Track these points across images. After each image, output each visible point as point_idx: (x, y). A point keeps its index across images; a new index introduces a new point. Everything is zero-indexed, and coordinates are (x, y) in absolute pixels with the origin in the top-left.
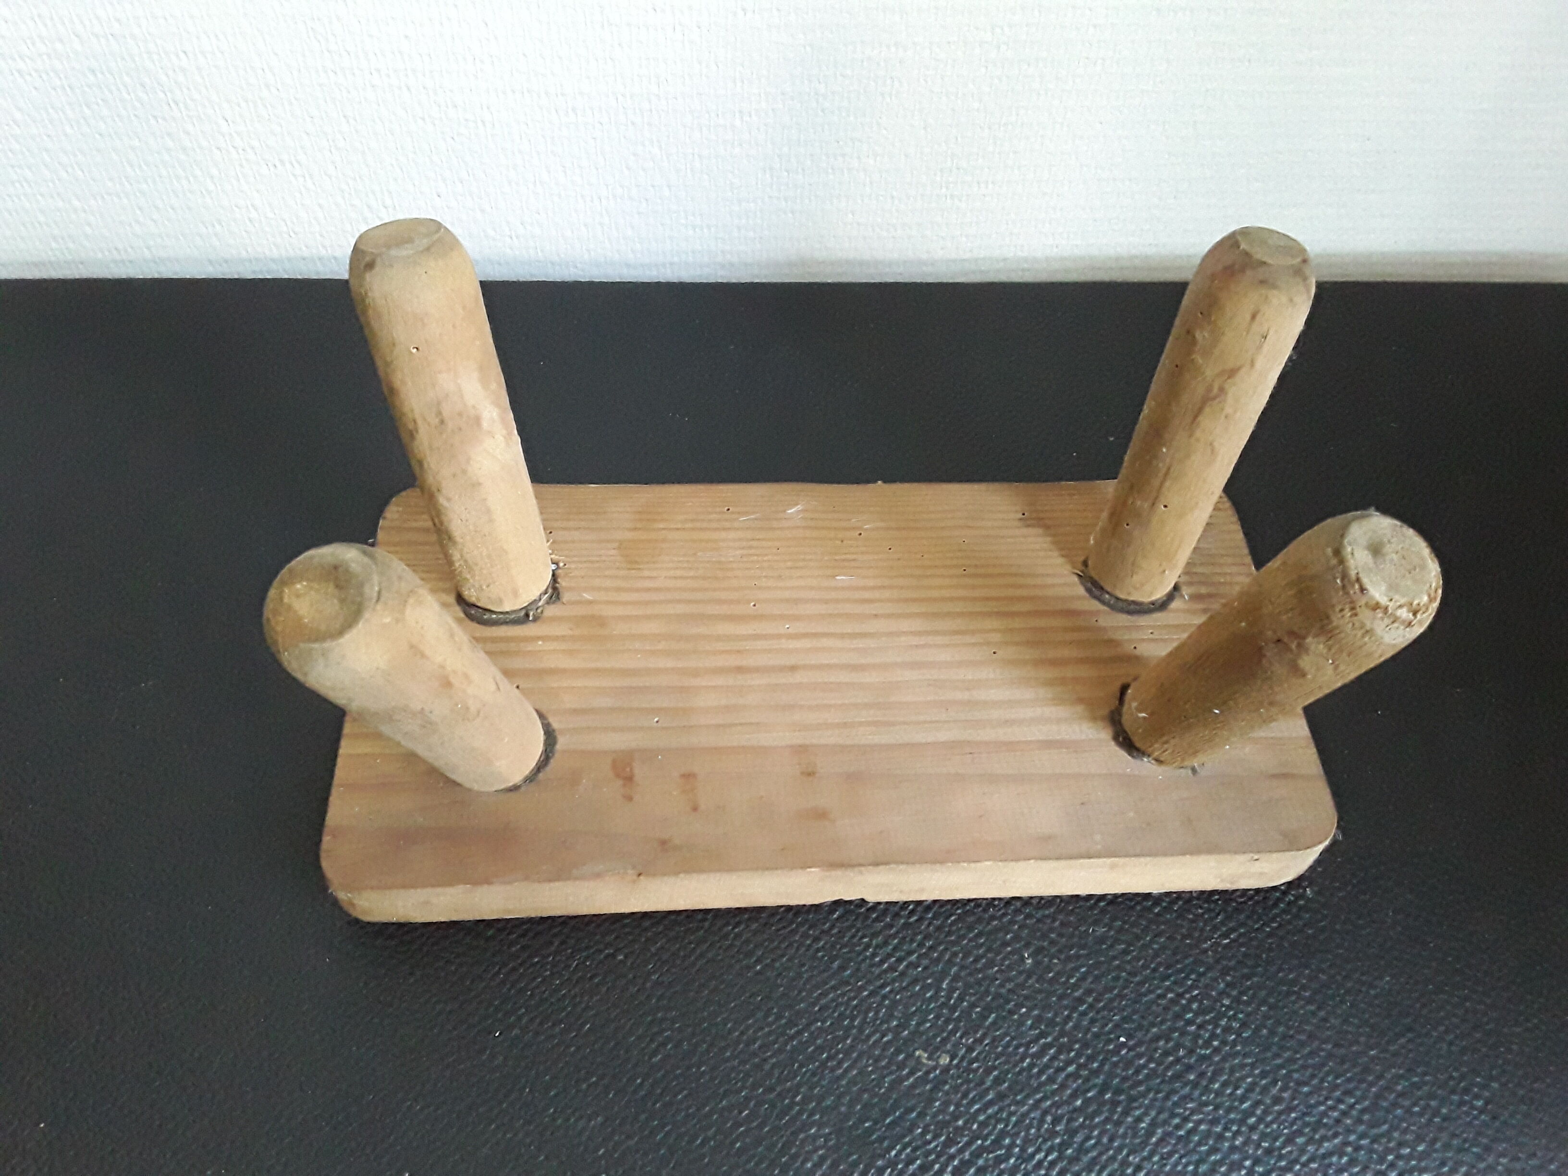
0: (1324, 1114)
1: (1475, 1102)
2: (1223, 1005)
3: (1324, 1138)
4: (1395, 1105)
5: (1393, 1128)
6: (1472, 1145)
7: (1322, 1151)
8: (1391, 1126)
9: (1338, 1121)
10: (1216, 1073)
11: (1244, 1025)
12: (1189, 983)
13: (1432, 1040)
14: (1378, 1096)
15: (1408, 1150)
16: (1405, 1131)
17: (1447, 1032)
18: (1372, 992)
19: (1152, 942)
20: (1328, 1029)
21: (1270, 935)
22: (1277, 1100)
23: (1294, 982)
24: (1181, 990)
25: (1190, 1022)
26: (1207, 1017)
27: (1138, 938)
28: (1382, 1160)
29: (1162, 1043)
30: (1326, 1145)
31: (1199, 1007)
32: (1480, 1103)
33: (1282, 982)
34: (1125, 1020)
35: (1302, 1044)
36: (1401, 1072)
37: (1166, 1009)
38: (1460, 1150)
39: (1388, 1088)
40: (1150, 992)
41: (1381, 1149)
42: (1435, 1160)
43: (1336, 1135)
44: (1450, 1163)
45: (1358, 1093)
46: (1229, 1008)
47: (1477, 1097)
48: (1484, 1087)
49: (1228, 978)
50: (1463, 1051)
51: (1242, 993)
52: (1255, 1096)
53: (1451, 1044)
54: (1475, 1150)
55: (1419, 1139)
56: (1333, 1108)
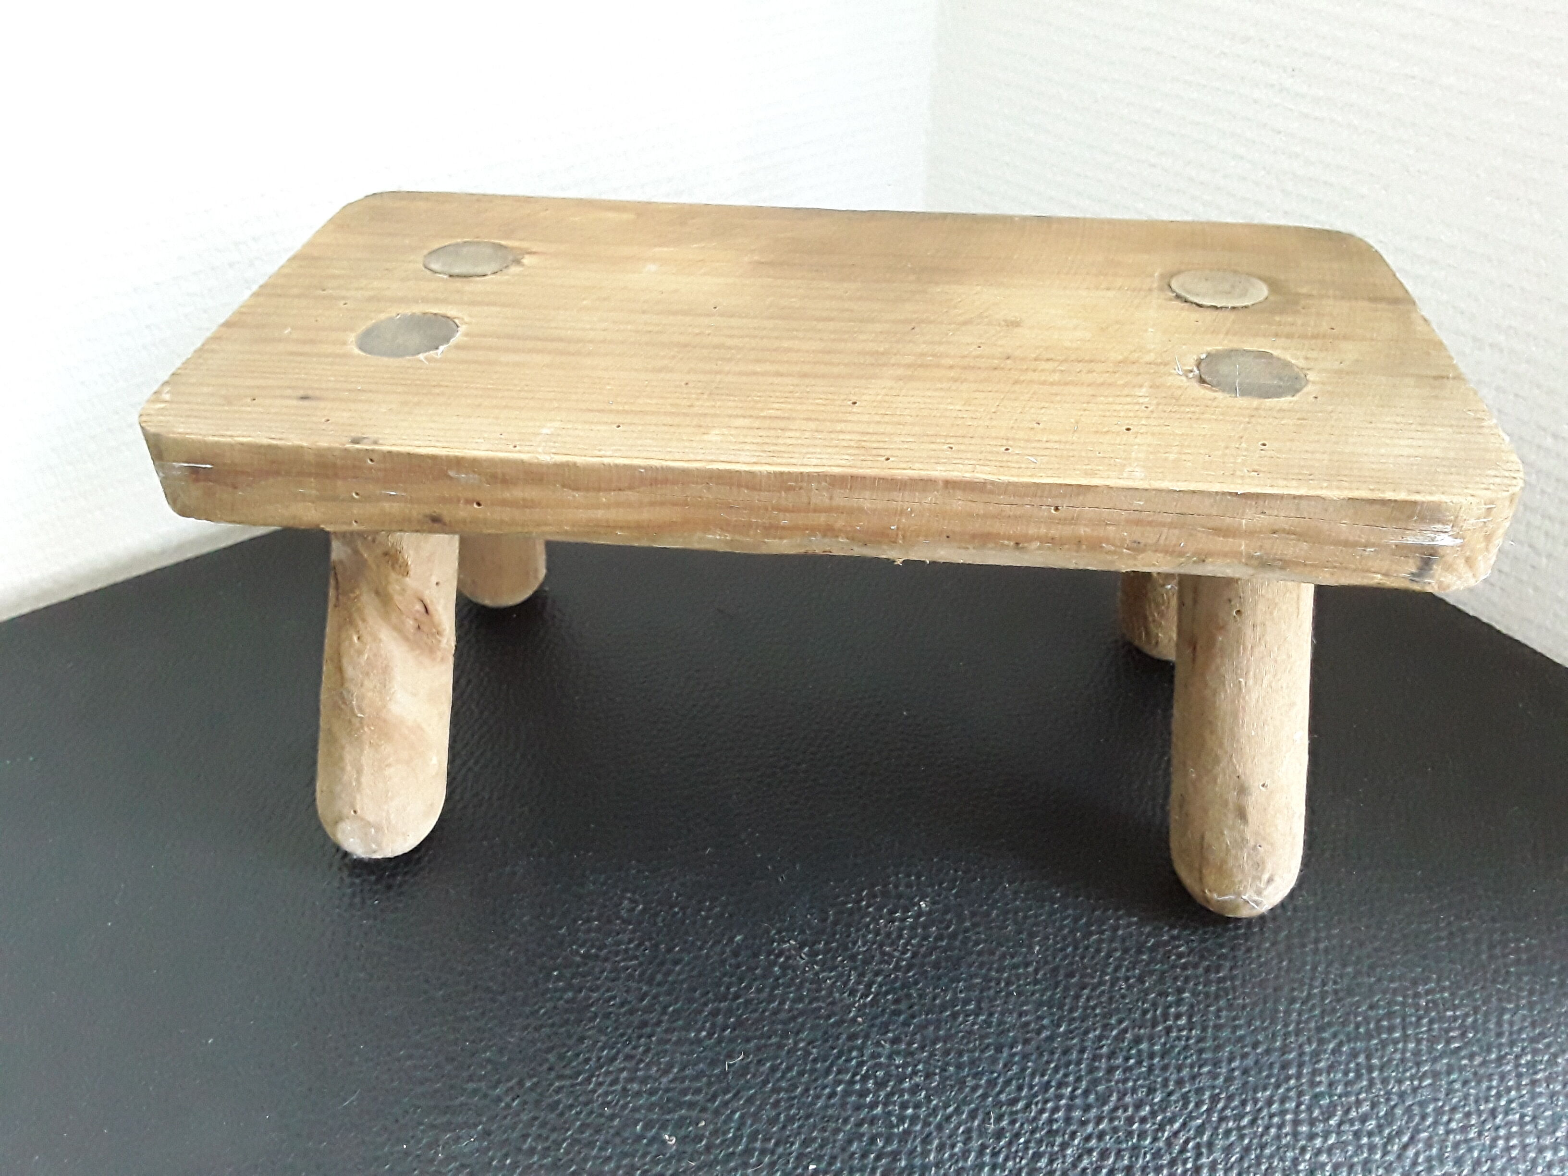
0: (1051, 1121)
1: (1179, 1023)
2: (898, 1067)
3: (1064, 1146)
4: (1111, 1070)
5: (1122, 1095)
6: (1200, 1067)
7: (1069, 1160)
8: (1119, 1092)
9: (1068, 1120)
10: (927, 1140)
11: (928, 1076)
12: (854, 1062)
13: (1108, 984)
14: (1091, 1070)
15: (1148, 1108)
16: (1134, 1091)
17: (1117, 969)
18: (1030, 969)
19: (796, 1043)
20: (1009, 1031)
21: (910, 967)
22: (999, 1135)
23: (954, 1002)
24: (848, 1077)
25: (873, 1105)
26: (888, 1089)
27: (780, 1046)
28: (1130, 1134)
29: (855, 1145)
30: (1069, 1152)
31: (876, 1083)
32: (1183, 1021)
33: (943, 1008)
34: (805, 1143)
35: (994, 1061)
36: (1097, 1033)
37: (843, 1105)
38: (1193, 1078)
39: (1096, 1058)
40: (818, 1097)
41: (1122, 1123)
42: (1176, 1102)
43: (1073, 1135)
44: (1193, 1099)
45: (1071, 1078)
46: (905, 1065)
47: (1178, 1016)
48: (1179, 1002)
49: (890, 1035)
50: (1141, 980)
51: (910, 1044)
52: (975, 1144)
53: (1127, 979)
54: (1205, 1069)
55: (1151, 1091)
56: (1056, 1109)
